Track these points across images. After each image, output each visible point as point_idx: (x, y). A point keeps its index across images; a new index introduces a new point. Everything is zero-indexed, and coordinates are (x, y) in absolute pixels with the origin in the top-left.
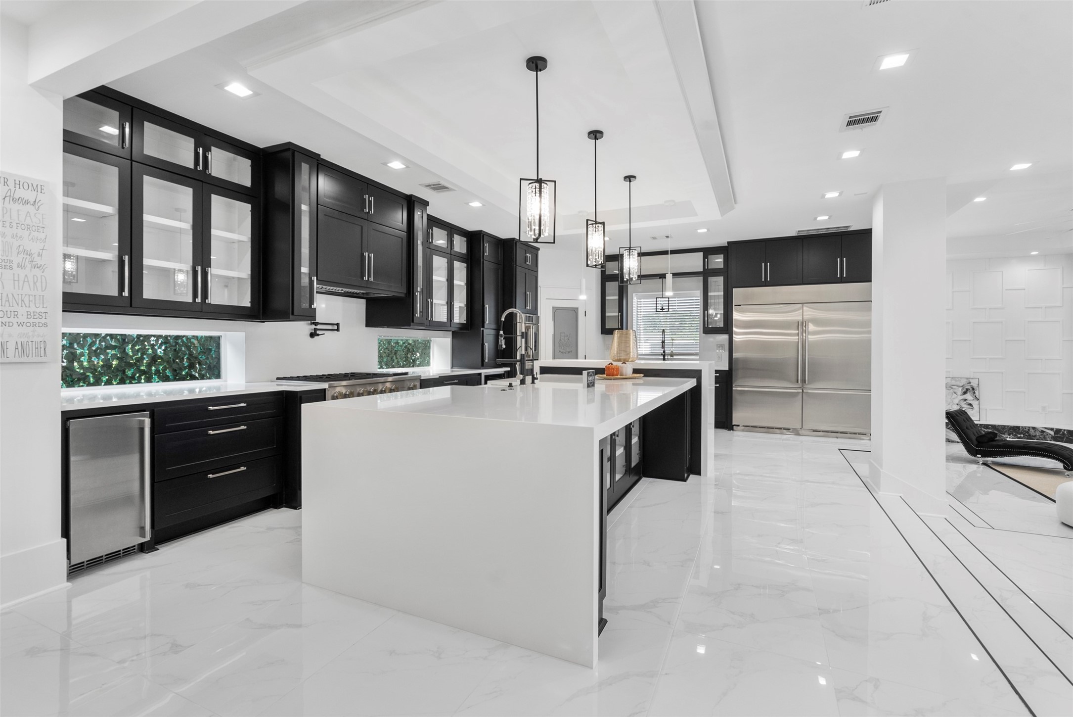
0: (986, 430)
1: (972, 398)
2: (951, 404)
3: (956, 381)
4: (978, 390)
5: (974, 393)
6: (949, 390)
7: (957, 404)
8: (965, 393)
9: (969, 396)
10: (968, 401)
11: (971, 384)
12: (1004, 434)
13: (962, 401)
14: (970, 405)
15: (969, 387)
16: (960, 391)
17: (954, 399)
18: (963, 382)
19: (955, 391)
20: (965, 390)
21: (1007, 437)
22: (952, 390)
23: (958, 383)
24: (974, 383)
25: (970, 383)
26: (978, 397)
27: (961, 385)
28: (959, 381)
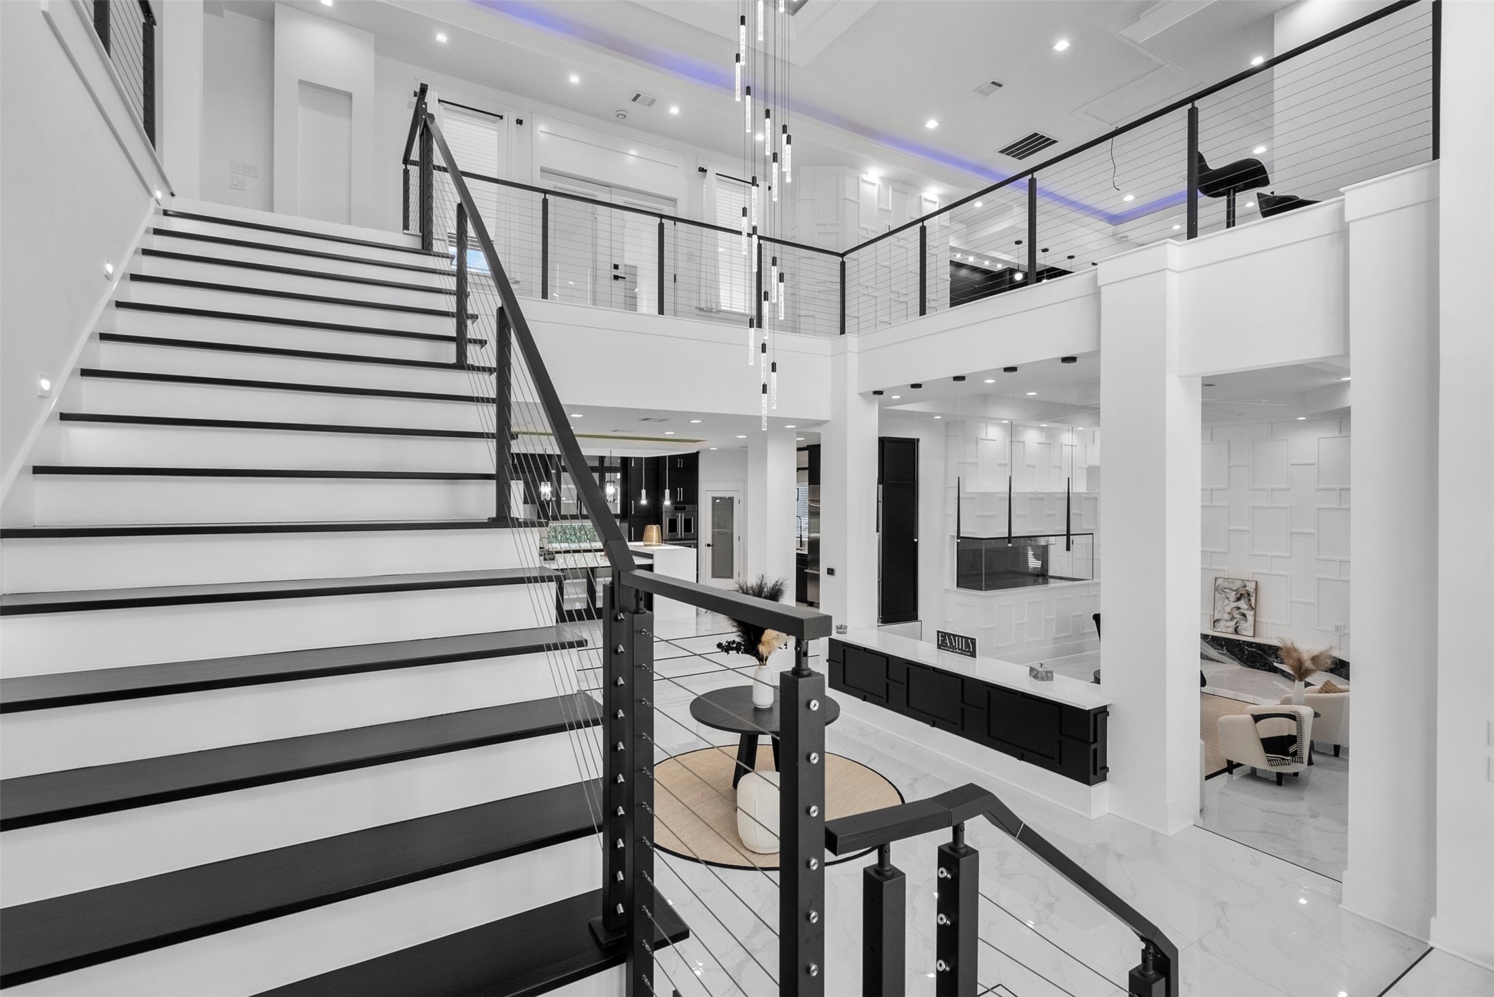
0: (1250, 649)
1: (1247, 607)
2: (1222, 612)
3: (1229, 582)
4: (1254, 596)
5: (1250, 600)
6: (1221, 594)
7: (1229, 613)
8: (1239, 599)
9: (1243, 604)
10: (1241, 611)
11: (1247, 588)
12: (1271, 657)
13: (1235, 609)
14: (1244, 615)
15: (1244, 592)
16: (1233, 596)
17: (1225, 606)
18: (1237, 585)
19: (1228, 595)
20: (1239, 595)
21: (1274, 661)
22: (1223, 595)
23: (1231, 586)
24: (1251, 587)
25: (1245, 586)
26: (1253, 605)
27: (1235, 588)
28: (1233, 582)
